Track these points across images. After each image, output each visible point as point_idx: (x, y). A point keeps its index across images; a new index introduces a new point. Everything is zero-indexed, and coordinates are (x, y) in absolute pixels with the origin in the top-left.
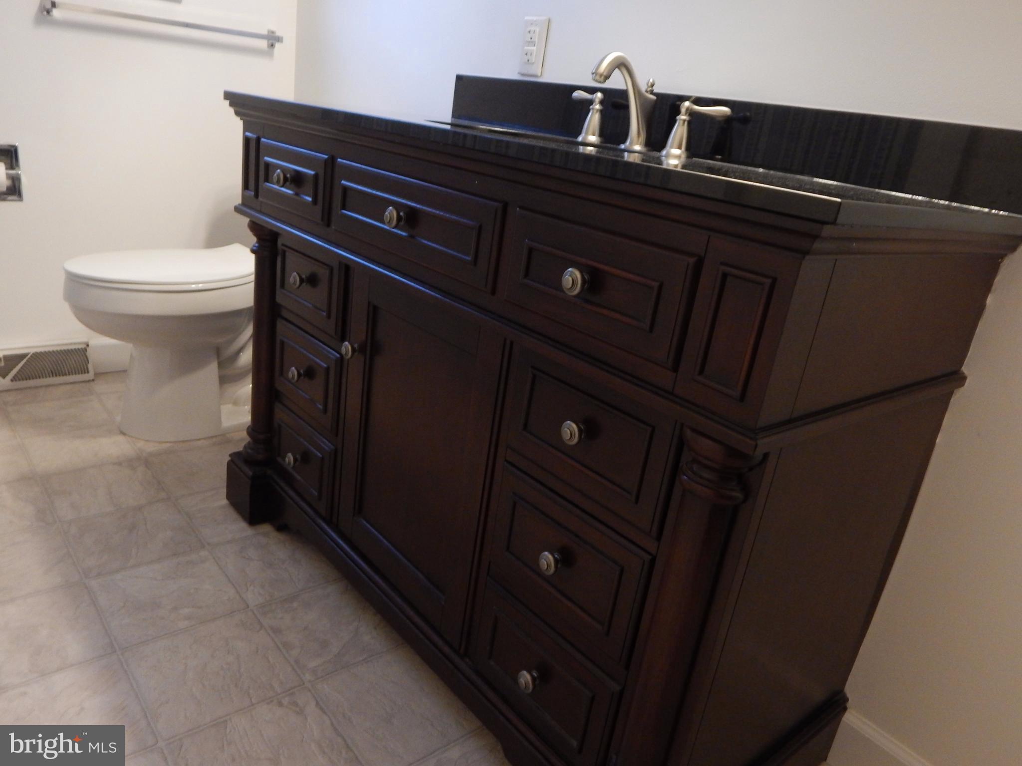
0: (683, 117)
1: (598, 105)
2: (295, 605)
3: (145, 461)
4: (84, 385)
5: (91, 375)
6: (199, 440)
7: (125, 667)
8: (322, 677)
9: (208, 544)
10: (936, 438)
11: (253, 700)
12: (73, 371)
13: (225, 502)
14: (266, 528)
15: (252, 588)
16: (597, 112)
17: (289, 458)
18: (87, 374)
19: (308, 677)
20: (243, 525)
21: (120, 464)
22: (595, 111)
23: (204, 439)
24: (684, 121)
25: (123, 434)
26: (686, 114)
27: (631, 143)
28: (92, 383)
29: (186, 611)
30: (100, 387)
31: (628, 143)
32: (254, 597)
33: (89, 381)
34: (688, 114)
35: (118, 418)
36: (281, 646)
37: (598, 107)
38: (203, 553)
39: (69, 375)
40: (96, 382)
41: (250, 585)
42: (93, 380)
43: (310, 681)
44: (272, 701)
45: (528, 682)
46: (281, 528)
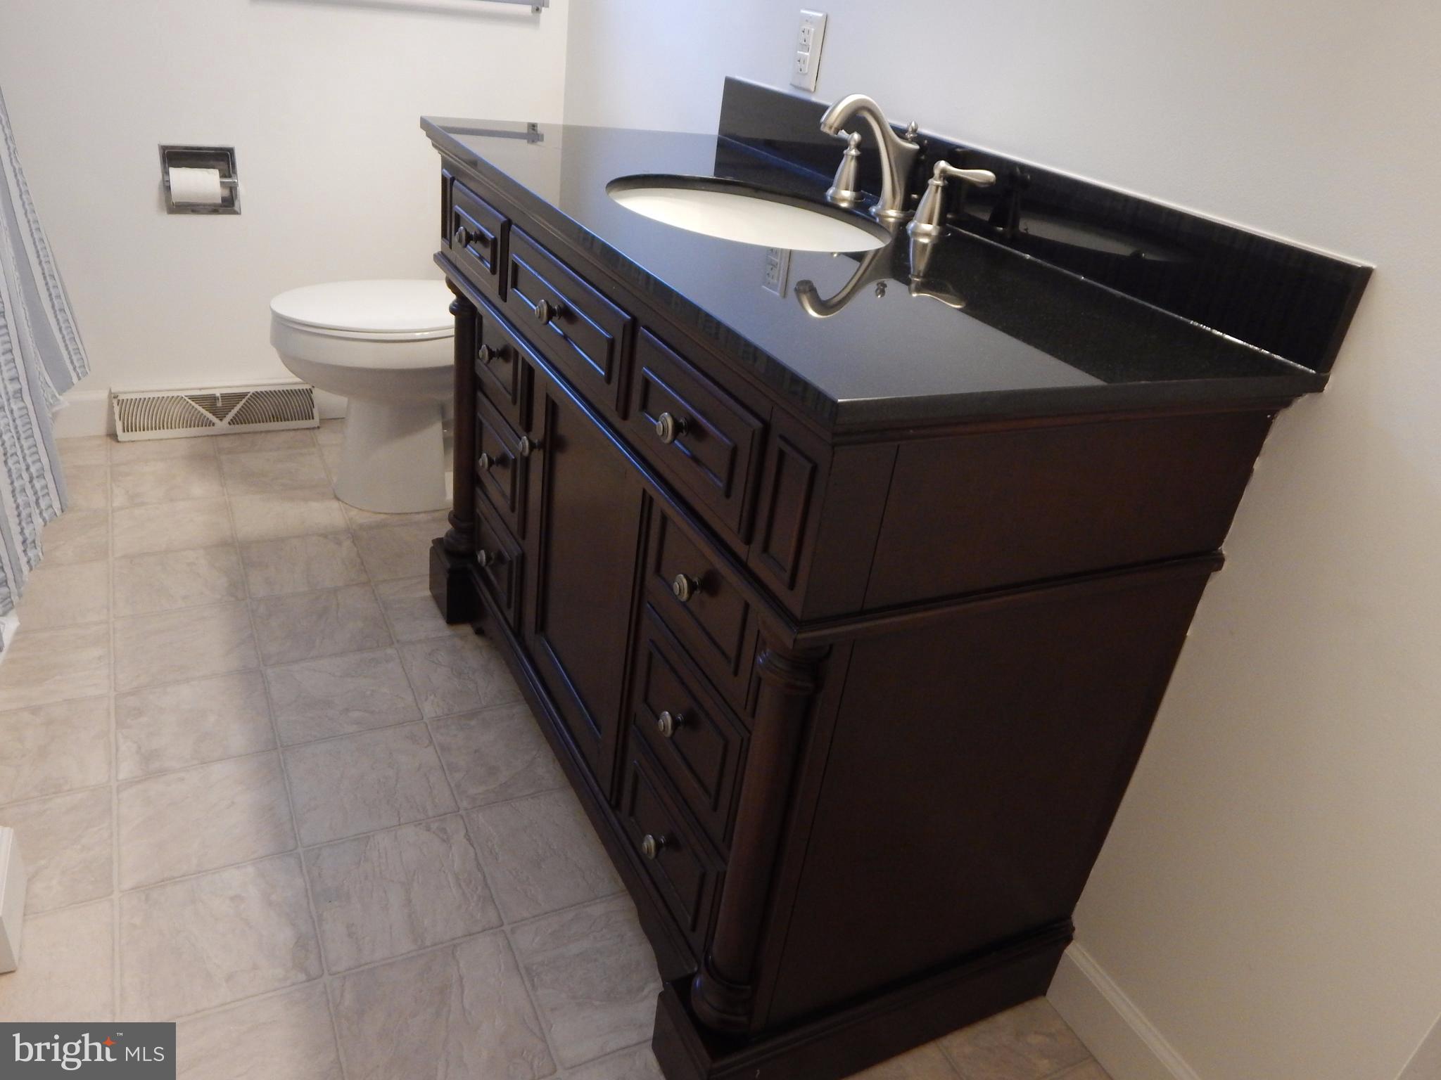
0: (935, 182)
1: (854, 150)
2: (473, 723)
3: (355, 534)
4: (308, 432)
5: (315, 422)
6: (418, 513)
7: (283, 766)
8: (480, 806)
9: (398, 641)
10: (1186, 633)
11: (402, 819)
12: (297, 417)
13: (428, 593)
14: (467, 629)
15: (432, 697)
16: (852, 159)
17: (482, 557)
18: (312, 420)
19: (464, 804)
20: (442, 623)
21: (325, 536)
22: (850, 157)
23: (425, 512)
24: (937, 187)
25: (338, 499)
26: (940, 177)
27: (883, 208)
28: (316, 431)
29: (355, 715)
30: (324, 437)
31: (879, 206)
32: (429, 710)
33: (314, 428)
34: (942, 179)
35: (335, 479)
36: (445, 767)
37: (853, 152)
38: (390, 651)
39: (292, 420)
40: (321, 429)
41: (431, 695)
42: (318, 427)
43: (466, 809)
44: (420, 824)
45: (651, 846)
46: (479, 632)
